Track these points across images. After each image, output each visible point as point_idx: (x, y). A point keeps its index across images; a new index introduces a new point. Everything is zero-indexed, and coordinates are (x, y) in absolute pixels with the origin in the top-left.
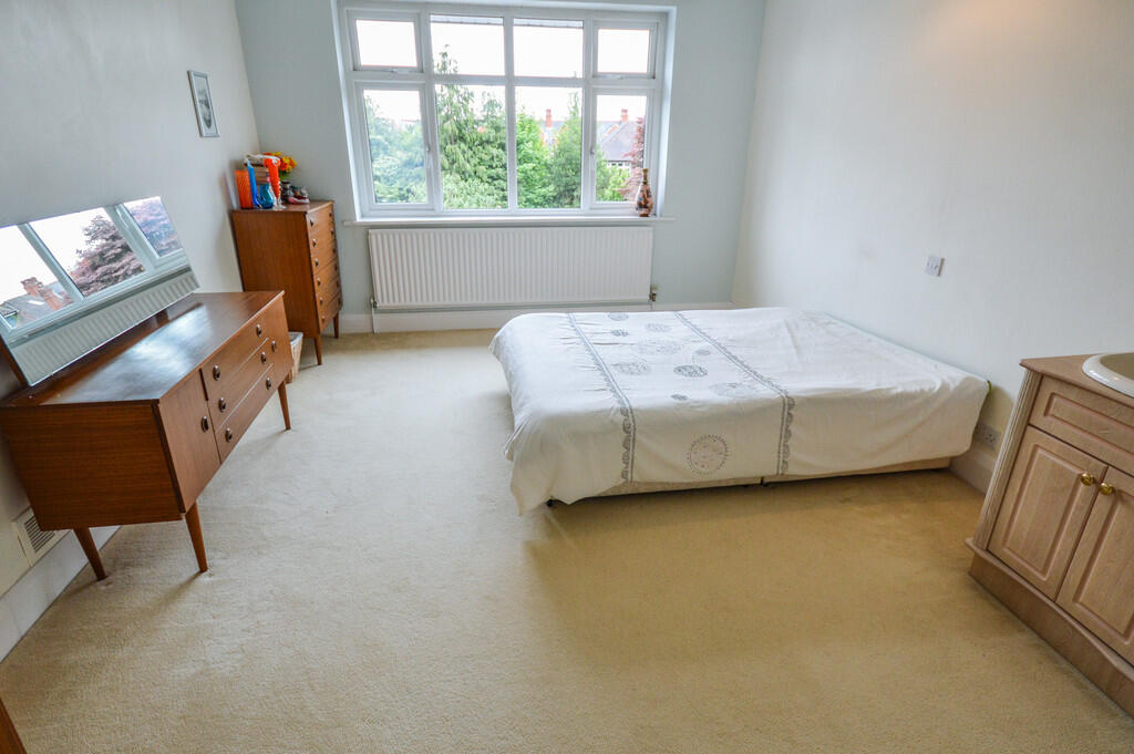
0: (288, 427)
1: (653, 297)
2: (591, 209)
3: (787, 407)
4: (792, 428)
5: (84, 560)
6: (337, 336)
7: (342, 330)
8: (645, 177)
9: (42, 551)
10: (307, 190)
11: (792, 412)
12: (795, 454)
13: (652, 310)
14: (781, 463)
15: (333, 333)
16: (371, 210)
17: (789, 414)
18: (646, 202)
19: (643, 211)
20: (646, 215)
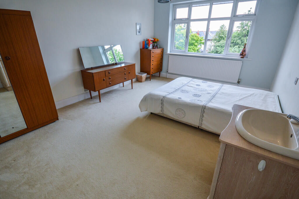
0: (132, 89)
1: (239, 82)
2: (226, 54)
3: (203, 108)
4: (204, 114)
5: (90, 97)
6: (159, 77)
7: (161, 76)
8: (245, 46)
9: (85, 92)
10: (159, 46)
11: (205, 110)
12: (204, 122)
13: (238, 86)
14: (200, 124)
15: (159, 76)
16: (172, 51)
17: (204, 110)
18: (243, 53)
19: (241, 56)
20: (243, 58)
